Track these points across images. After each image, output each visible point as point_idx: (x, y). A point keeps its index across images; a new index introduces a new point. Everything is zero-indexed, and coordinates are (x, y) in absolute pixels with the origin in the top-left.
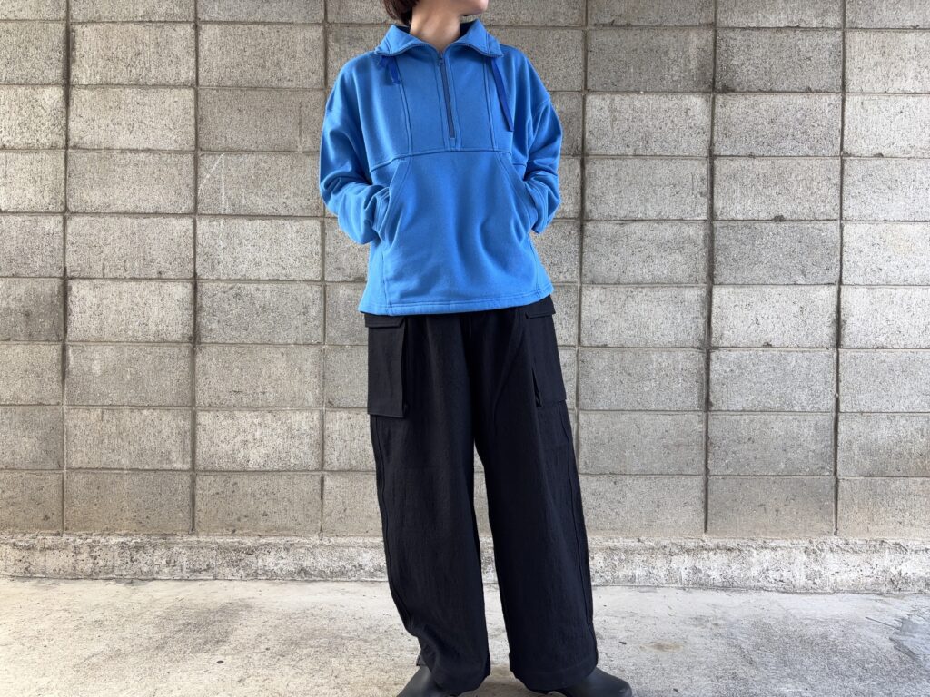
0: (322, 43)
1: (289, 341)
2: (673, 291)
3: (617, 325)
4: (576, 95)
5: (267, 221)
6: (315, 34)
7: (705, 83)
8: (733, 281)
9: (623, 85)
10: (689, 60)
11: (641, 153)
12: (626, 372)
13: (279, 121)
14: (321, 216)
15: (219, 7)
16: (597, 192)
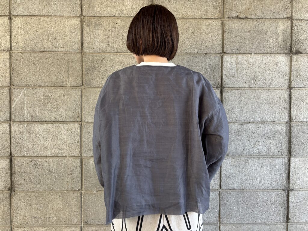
0: (79, 27)
1: (63, 189)
2: (269, 160)
3: (240, 178)
4: (218, 55)
5: (50, 124)
6: (76, 22)
7: (286, 49)
8: (302, 154)
9: (243, 50)
10: (278, 37)
11: (253, 86)
12: (245, 203)
13: (56, 69)
14: (80, 121)
15: (23, 8)
16: (230, 107)
